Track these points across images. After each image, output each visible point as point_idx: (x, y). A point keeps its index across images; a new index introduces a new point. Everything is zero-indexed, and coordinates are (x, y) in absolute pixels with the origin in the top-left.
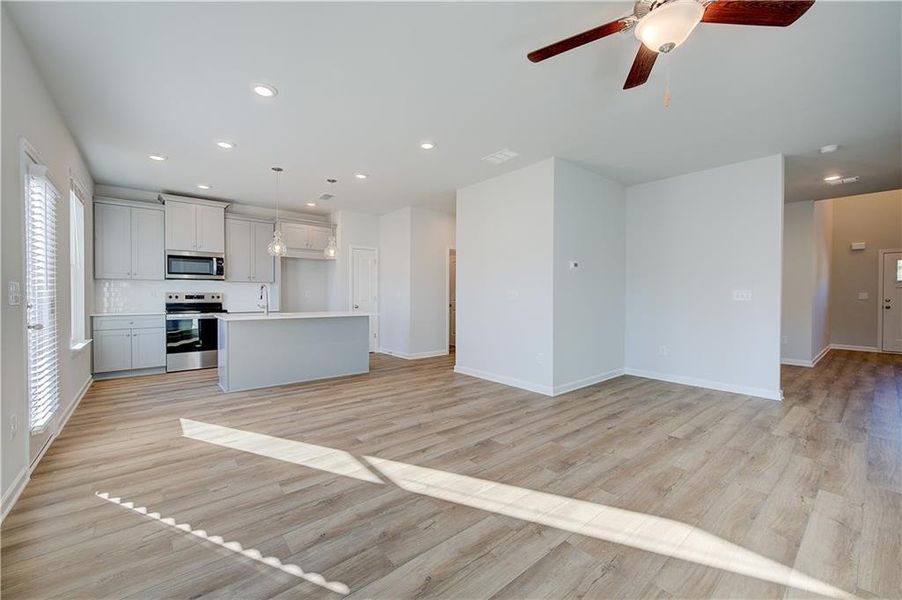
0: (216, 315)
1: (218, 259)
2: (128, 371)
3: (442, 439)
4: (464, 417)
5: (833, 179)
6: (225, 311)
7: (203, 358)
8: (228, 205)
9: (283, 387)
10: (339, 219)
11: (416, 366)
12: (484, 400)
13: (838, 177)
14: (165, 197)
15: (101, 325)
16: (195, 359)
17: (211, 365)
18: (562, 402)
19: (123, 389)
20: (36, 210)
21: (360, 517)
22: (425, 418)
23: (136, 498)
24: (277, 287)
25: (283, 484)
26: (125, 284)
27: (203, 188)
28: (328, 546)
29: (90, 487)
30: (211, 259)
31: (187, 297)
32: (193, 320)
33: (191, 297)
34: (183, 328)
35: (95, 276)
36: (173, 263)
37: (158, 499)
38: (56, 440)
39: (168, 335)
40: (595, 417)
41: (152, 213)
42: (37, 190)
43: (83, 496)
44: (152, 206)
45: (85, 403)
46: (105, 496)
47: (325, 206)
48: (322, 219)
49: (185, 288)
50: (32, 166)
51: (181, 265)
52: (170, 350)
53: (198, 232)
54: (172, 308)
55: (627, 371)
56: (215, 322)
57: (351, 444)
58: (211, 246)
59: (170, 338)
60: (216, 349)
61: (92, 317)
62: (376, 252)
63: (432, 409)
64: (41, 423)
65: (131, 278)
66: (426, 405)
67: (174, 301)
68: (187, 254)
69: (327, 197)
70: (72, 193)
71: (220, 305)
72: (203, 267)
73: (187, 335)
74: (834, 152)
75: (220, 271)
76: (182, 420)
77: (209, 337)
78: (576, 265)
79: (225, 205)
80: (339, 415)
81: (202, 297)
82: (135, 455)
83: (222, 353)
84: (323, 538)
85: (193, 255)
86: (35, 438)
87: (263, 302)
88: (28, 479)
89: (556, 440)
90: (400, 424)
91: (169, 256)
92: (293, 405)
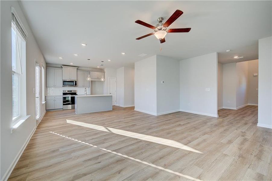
0: (74, 96)
1: (75, 82)
2: (54, 109)
3: (124, 124)
4: (131, 120)
5: (236, 57)
6: (77, 95)
7: (72, 106)
8: (78, 68)
9: (90, 113)
10: (106, 70)
11: (125, 109)
12: (139, 116)
13: (237, 57)
14: (62, 66)
15: (48, 98)
16: (70, 106)
17: (73, 108)
18: (158, 117)
19: (53, 113)
20: (37, 72)
21: (101, 136)
22: (122, 120)
23: (57, 132)
24: (90, 88)
25: (86, 131)
26: (52, 88)
27: (72, 64)
28: (93, 140)
29: (48, 130)
30: (74, 81)
31: (68, 91)
32: (69, 97)
33: (69, 91)
34: (67, 99)
35: (46, 86)
36: (64, 83)
37: (62, 132)
38: (40, 123)
39: (63, 101)
40: (164, 120)
41: (59, 70)
42: (37, 69)
43: (47, 132)
44: (59, 69)
45: (45, 116)
46: (51, 132)
47: (102, 67)
48: (101, 70)
49: (67, 89)
50: (36, 64)
51: (67, 83)
52: (64, 105)
53: (70, 75)
54: (64, 94)
55: (181, 110)
56: (74, 97)
57: (103, 124)
58: (74, 78)
59: (64, 102)
60: (74, 104)
61: (46, 96)
62: (116, 79)
63: (124, 118)
64: (38, 118)
65: (55, 86)
66: (124, 117)
67: (65, 92)
68: (68, 80)
69: (102, 65)
70: (42, 67)
71: (76, 93)
72: (72, 83)
73: (68, 101)
74: (229, 52)
75: (76, 84)
76: (67, 120)
77: (73, 101)
78: (163, 82)
79: (77, 68)
80: (102, 119)
81: (71, 91)
82: (56, 126)
83: (76, 105)
84: (93, 139)
85: (69, 80)
86: (37, 121)
87: (86, 92)
88: (36, 129)
89: (151, 124)
90: (115, 121)
91: (64, 81)
92: (92, 117)
